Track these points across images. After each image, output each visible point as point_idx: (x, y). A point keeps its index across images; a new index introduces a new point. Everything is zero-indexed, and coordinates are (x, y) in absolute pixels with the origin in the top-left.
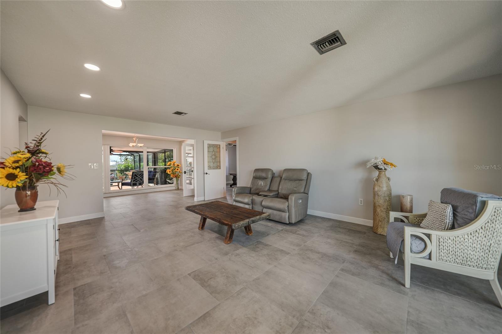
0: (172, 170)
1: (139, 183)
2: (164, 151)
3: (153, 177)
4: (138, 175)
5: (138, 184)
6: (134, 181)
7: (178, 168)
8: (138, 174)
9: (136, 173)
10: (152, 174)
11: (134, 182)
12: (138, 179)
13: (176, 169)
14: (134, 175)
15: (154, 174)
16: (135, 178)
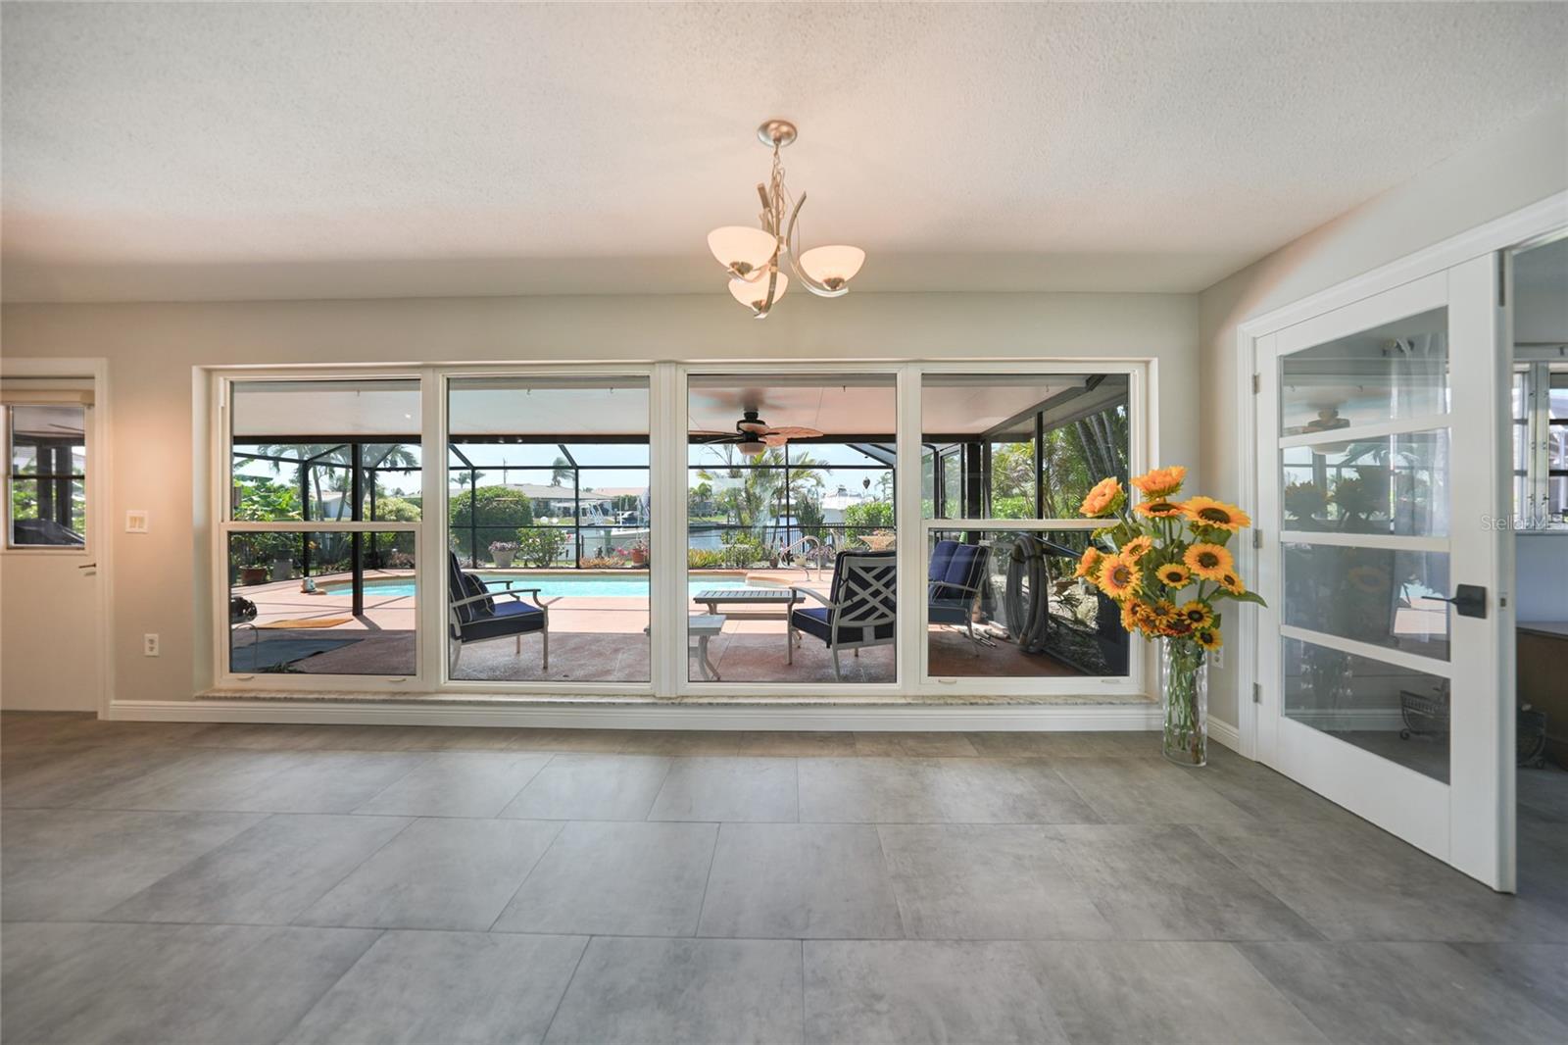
0: (1149, 563)
1: (877, 628)
2: (1030, 425)
3: (966, 588)
4: (868, 577)
5: (869, 633)
6: (845, 612)
7: (1216, 550)
8: (868, 570)
9: (856, 564)
10: (960, 559)
11: (846, 622)
12: (874, 602)
13: (1190, 557)
14: (845, 575)
15: (970, 564)
16: (850, 594)
